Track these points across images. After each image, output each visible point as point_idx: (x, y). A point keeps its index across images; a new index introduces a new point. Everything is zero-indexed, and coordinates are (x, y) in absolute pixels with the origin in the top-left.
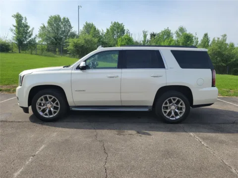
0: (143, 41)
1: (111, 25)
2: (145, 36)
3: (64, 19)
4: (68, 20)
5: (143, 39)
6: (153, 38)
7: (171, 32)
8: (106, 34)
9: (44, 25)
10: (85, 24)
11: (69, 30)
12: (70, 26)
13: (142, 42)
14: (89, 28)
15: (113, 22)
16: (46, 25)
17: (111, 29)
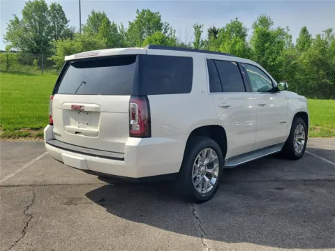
0: (195, 43)
1: (137, 15)
2: (198, 34)
3: (53, 6)
4: (61, 7)
5: (194, 39)
6: (212, 38)
7: (243, 26)
8: (129, 30)
9: (17, 18)
10: (91, 15)
11: (62, 26)
12: (64, 18)
13: (192, 45)
14: (98, 20)
15: (141, 10)
16: (21, 17)
17: (137, 22)
